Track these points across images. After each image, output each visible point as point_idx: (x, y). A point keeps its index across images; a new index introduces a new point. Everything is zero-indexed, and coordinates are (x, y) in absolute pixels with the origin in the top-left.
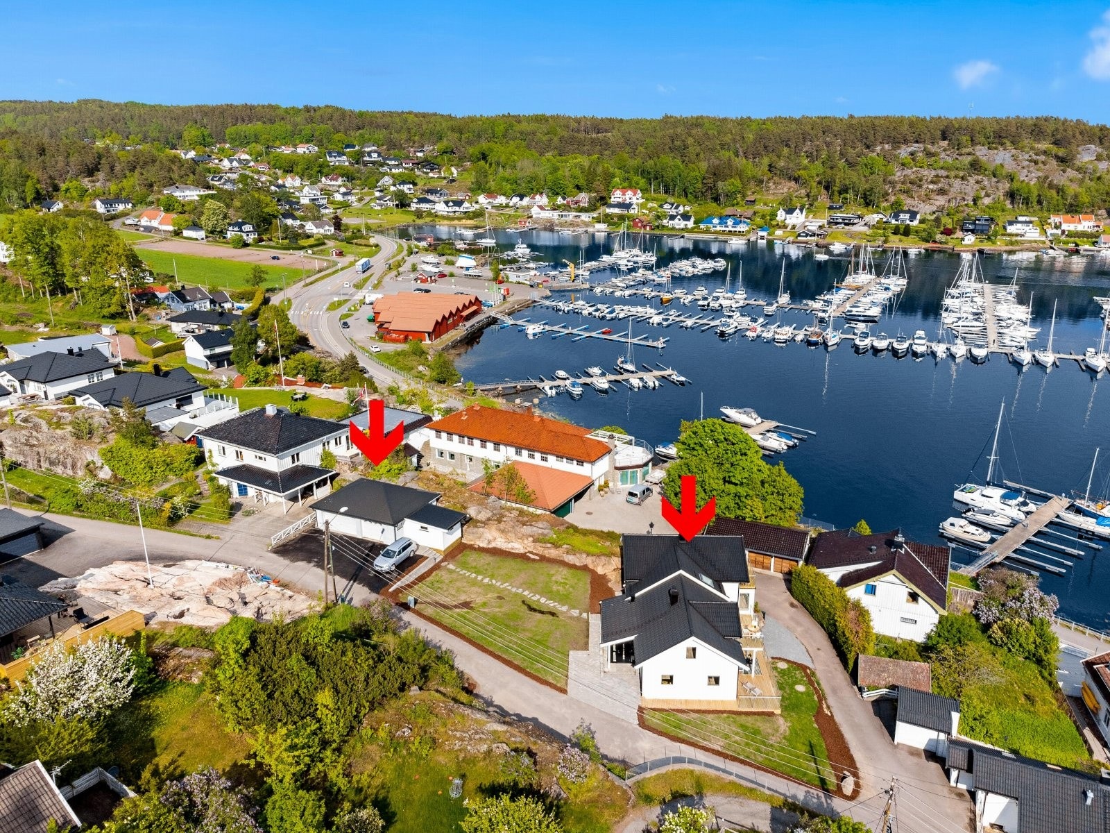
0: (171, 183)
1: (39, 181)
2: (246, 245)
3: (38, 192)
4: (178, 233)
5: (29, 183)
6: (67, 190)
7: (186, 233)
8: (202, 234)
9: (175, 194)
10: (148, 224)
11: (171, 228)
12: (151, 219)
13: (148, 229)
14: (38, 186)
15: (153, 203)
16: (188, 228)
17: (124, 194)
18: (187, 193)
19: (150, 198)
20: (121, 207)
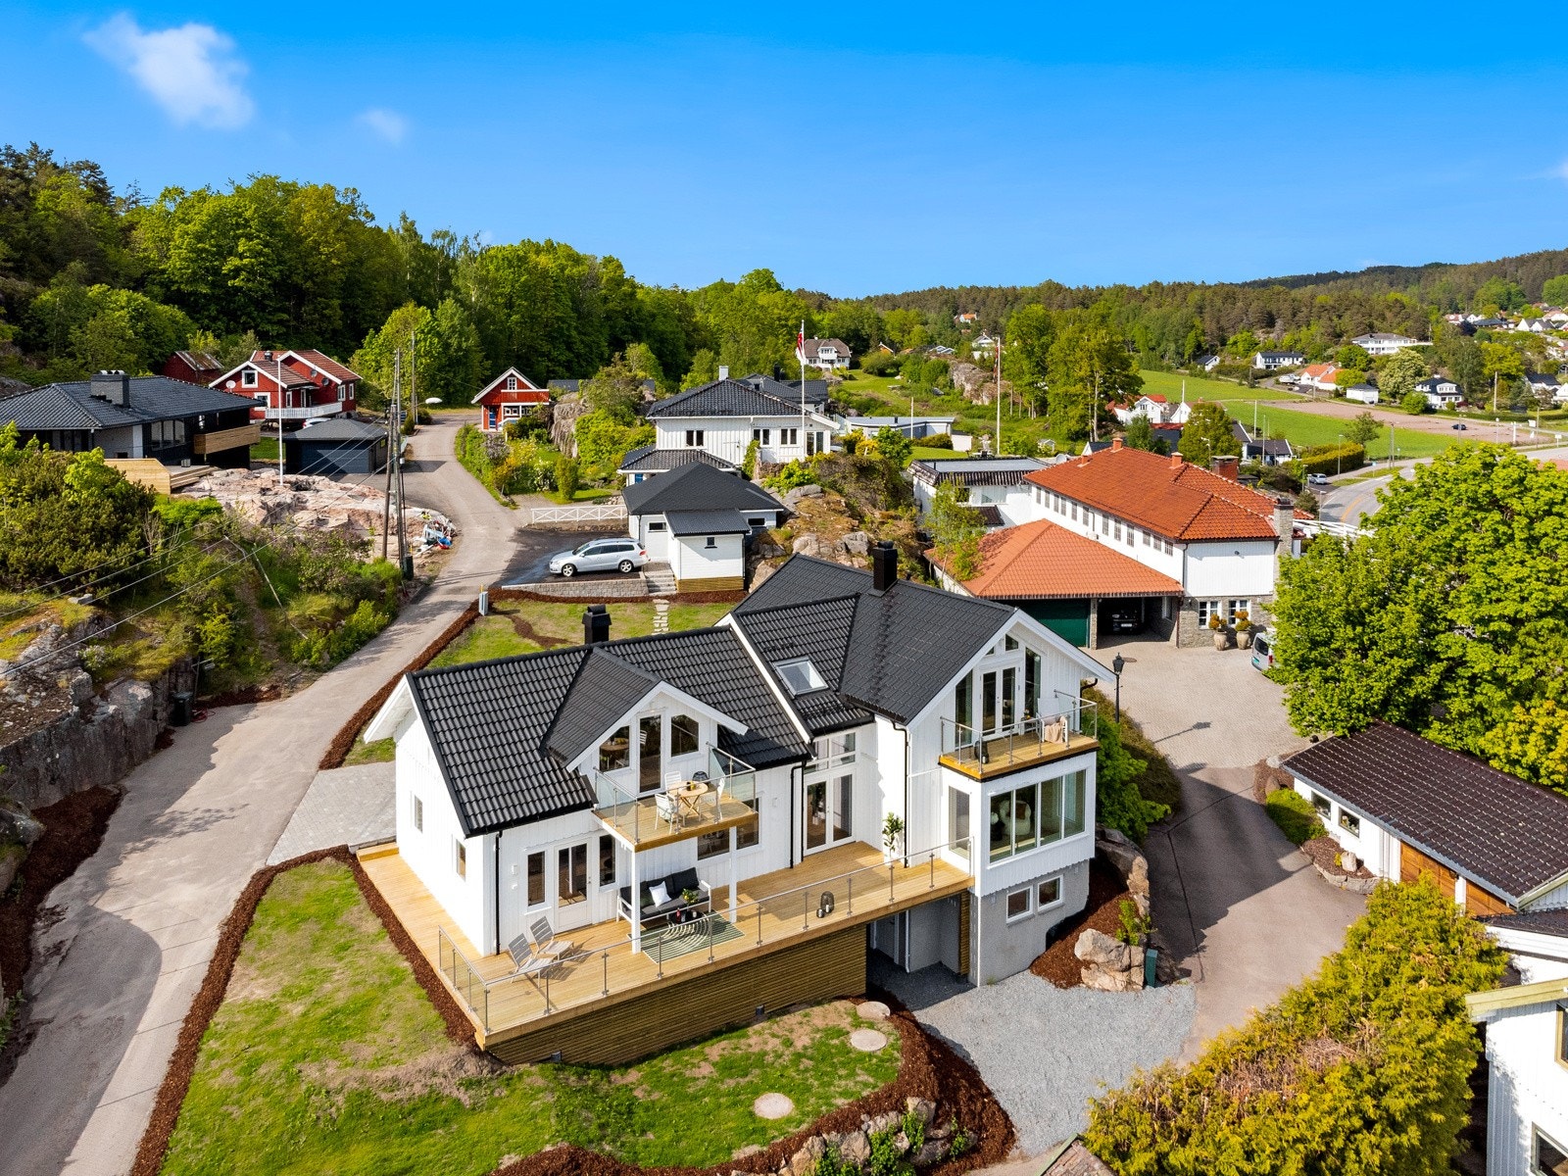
0: (1370, 330)
1: (1204, 333)
2: (1429, 410)
3: (1199, 346)
4: (1339, 395)
5: (1192, 335)
6: (1235, 343)
7: (1351, 394)
8: (1374, 395)
9: (1365, 346)
10: (1309, 383)
11: (1332, 387)
12: (1313, 375)
13: (1304, 389)
14: (1202, 338)
15: (1331, 357)
16: (1357, 386)
17: (1299, 346)
18: (1386, 344)
19: (1330, 352)
20: (1286, 362)
